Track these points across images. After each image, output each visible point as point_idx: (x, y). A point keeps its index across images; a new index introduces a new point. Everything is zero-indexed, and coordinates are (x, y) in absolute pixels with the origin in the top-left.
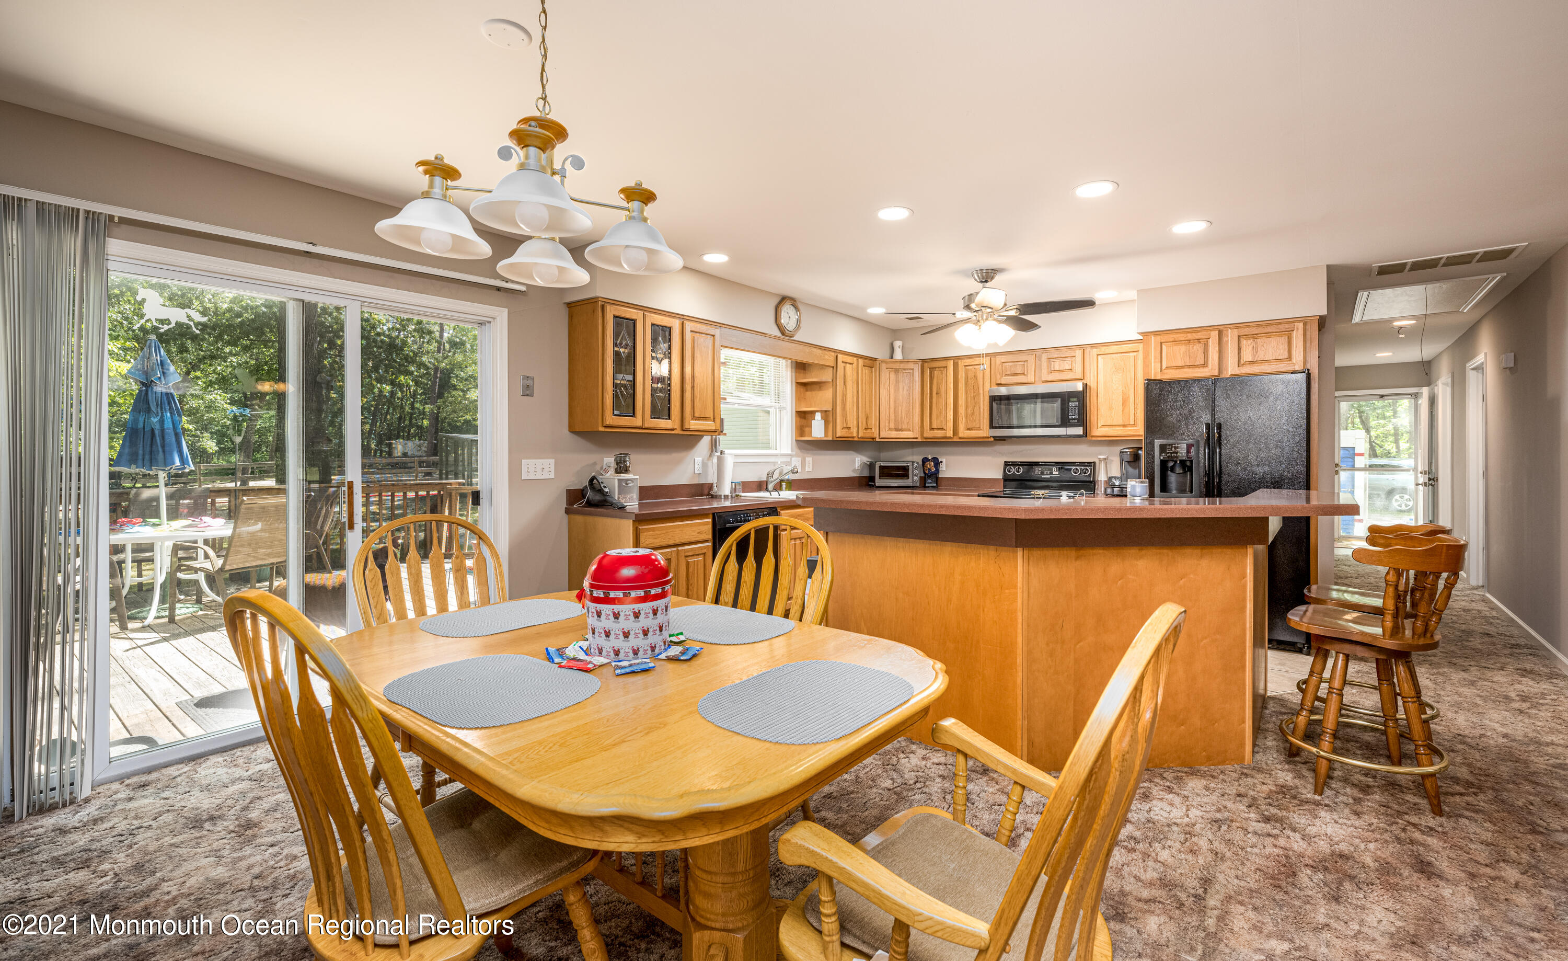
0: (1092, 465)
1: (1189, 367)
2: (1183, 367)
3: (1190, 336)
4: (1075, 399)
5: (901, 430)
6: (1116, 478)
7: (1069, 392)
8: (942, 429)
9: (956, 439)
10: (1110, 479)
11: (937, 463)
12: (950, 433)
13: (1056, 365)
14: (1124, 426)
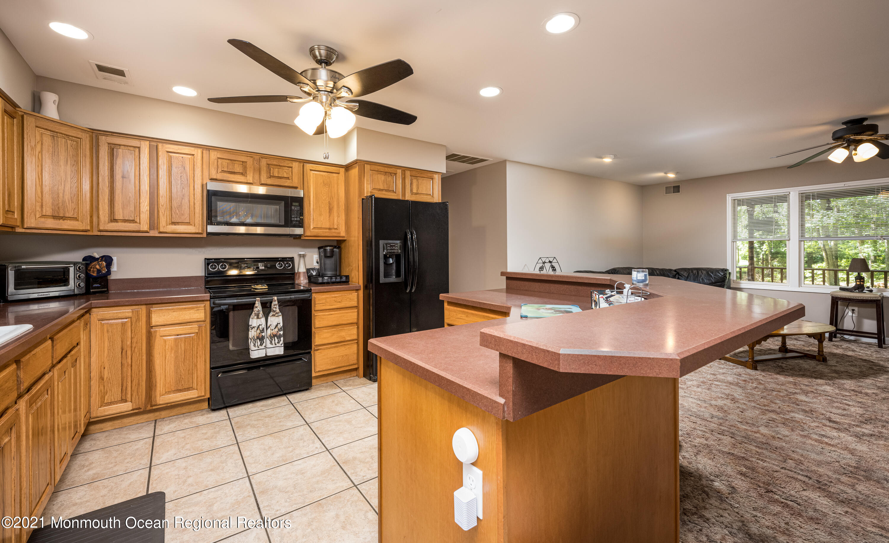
0: (292, 259)
1: (386, 190)
2: (382, 190)
3: (387, 170)
4: (297, 204)
5: (63, 218)
6: (313, 269)
7: (292, 197)
8: (133, 221)
9: (154, 233)
10: (308, 270)
11: (109, 260)
12: (145, 226)
13: (276, 172)
14: (330, 229)
